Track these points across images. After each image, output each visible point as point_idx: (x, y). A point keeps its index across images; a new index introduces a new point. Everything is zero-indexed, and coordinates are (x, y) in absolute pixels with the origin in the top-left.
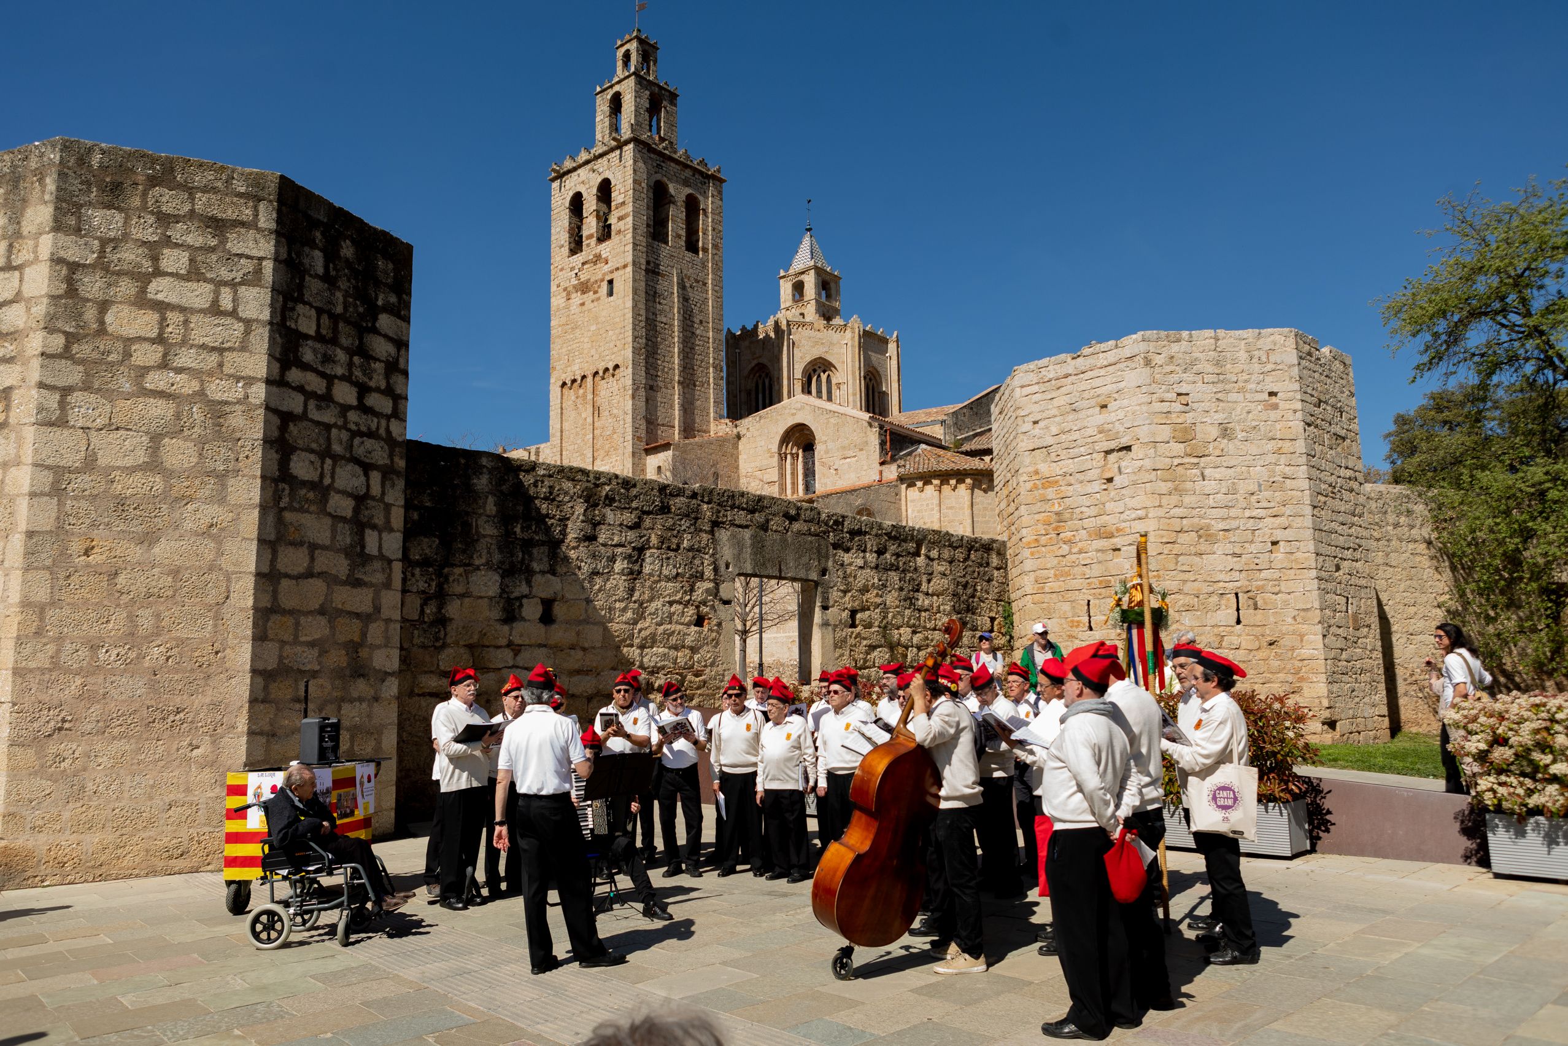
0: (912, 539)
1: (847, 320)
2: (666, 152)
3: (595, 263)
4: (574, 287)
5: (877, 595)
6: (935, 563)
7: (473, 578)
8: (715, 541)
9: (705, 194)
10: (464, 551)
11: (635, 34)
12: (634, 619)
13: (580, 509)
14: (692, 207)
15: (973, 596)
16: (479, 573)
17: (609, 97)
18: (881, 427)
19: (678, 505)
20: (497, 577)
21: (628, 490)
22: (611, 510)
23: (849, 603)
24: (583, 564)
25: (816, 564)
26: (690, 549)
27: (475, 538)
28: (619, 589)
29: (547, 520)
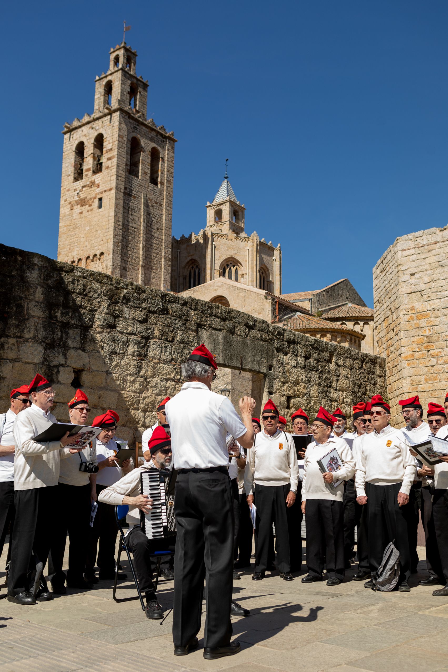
0: (327, 351)
1: (249, 234)
2: (140, 119)
3: (91, 187)
4: (76, 201)
5: (304, 387)
6: (341, 368)
7: (24, 347)
8: (199, 337)
9: (163, 148)
10: (17, 326)
11: (123, 45)
12: (140, 389)
13: (105, 304)
14: (155, 156)
15: (365, 394)
16: (27, 344)
17: (104, 83)
18: (273, 300)
20: (41, 349)
21: (139, 294)
22: (127, 307)
23: (286, 391)
24: (105, 345)
25: (265, 361)
26: (182, 342)
27: (26, 317)
28: (130, 366)
29: (81, 309)
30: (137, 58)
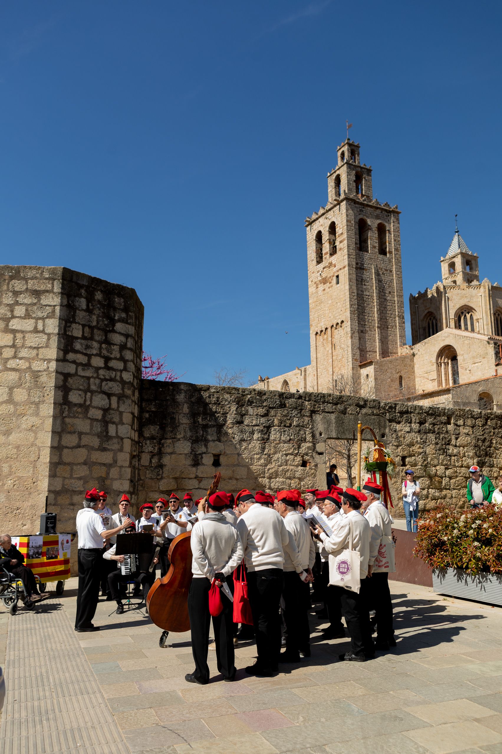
0: (444, 414)
1: (482, 281)
2: (365, 202)
3: (330, 267)
4: (320, 281)
5: (420, 447)
7: (177, 444)
8: (312, 421)
9: (389, 222)
10: (172, 432)
11: (346, 142)
12: (265, 463)
13: (234, 408)
14: (382, 230)
15: (490, 447)
16: (179, 442)
17: (334, 178)
18: (495, 344)
19: (290, 403)
20: (189, 444)
22: (251, 408)
23: (400, 452)
24: (236, 436)
25: (378, 431)
26: (298, 426)
27: (178, 424)
28: (256, 448)
29: (216, 414)
30: (360, 149)
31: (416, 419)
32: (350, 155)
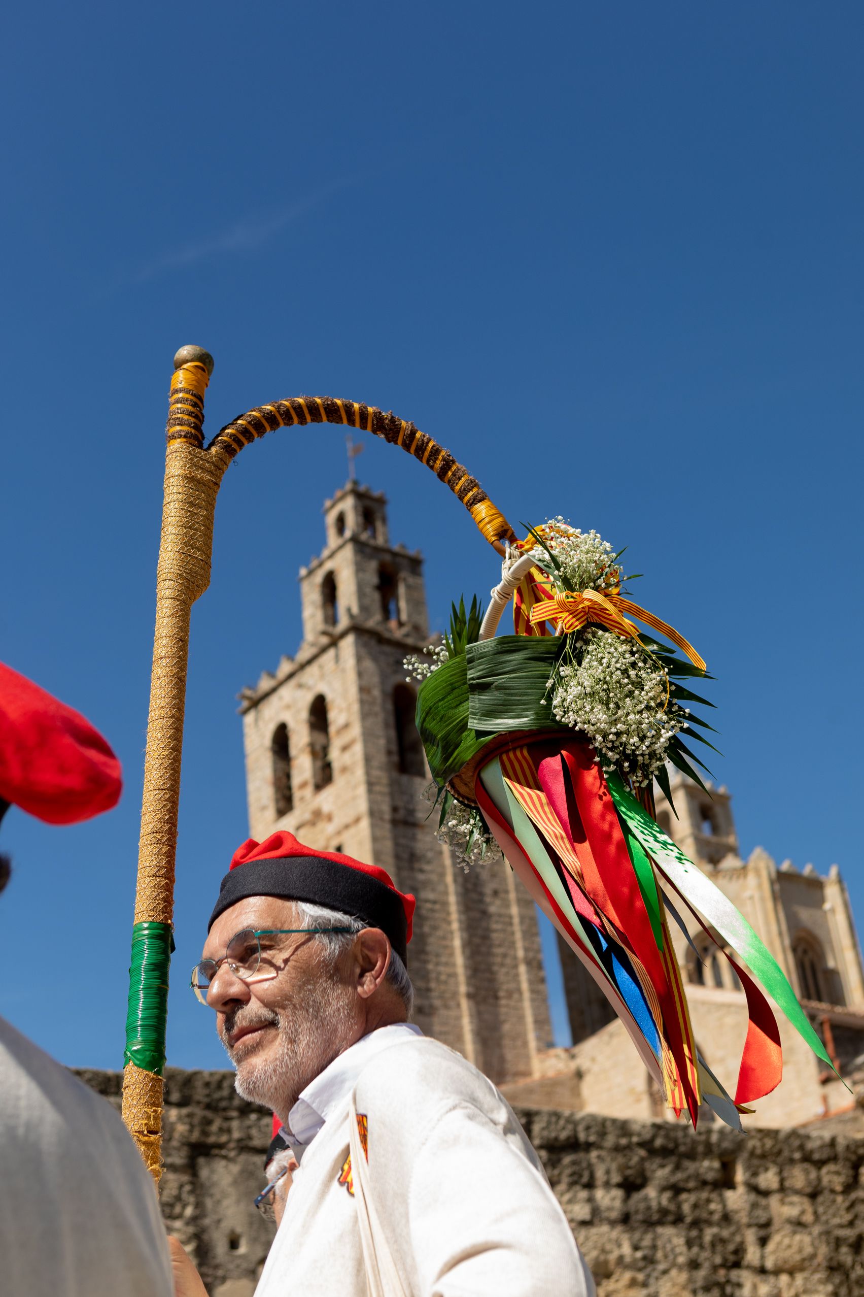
1: (746, 859)
2: (410, 641)
3: (315, 823)
8: (198, 1187)
11: (349, 488)
17: (319, 580)
30: (387, 506)
31: (608, 1172)
32: (361, 520)
